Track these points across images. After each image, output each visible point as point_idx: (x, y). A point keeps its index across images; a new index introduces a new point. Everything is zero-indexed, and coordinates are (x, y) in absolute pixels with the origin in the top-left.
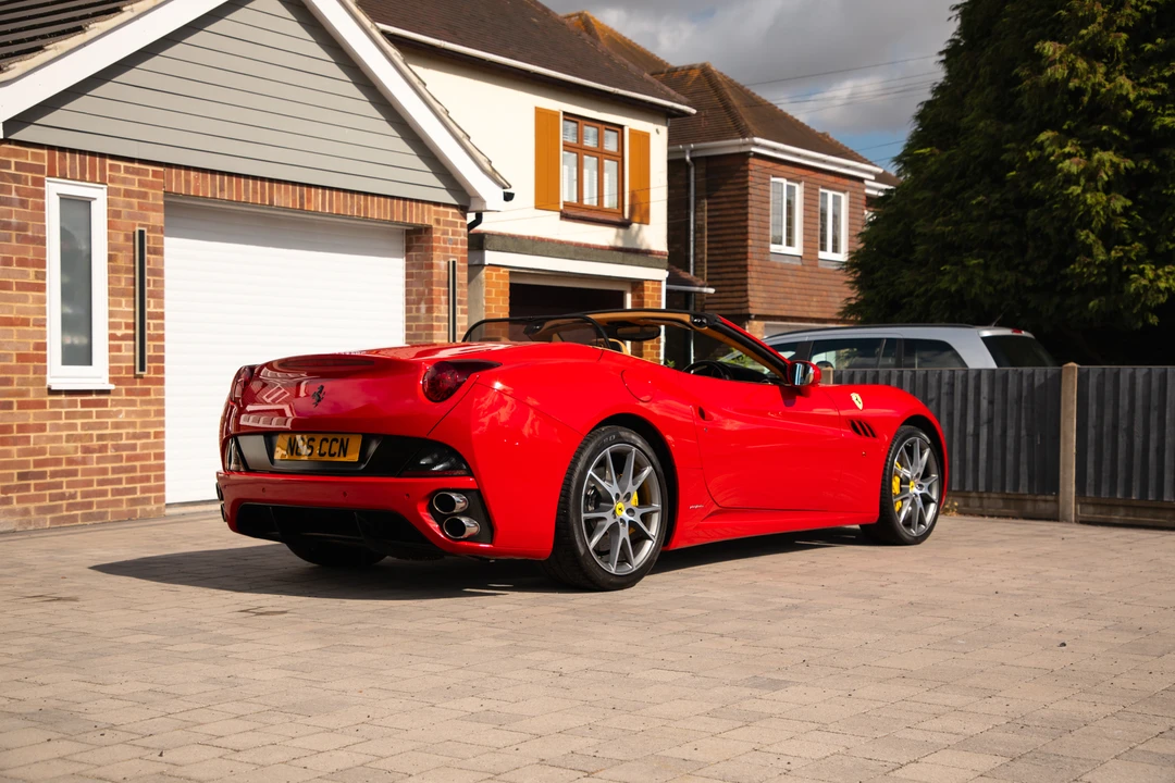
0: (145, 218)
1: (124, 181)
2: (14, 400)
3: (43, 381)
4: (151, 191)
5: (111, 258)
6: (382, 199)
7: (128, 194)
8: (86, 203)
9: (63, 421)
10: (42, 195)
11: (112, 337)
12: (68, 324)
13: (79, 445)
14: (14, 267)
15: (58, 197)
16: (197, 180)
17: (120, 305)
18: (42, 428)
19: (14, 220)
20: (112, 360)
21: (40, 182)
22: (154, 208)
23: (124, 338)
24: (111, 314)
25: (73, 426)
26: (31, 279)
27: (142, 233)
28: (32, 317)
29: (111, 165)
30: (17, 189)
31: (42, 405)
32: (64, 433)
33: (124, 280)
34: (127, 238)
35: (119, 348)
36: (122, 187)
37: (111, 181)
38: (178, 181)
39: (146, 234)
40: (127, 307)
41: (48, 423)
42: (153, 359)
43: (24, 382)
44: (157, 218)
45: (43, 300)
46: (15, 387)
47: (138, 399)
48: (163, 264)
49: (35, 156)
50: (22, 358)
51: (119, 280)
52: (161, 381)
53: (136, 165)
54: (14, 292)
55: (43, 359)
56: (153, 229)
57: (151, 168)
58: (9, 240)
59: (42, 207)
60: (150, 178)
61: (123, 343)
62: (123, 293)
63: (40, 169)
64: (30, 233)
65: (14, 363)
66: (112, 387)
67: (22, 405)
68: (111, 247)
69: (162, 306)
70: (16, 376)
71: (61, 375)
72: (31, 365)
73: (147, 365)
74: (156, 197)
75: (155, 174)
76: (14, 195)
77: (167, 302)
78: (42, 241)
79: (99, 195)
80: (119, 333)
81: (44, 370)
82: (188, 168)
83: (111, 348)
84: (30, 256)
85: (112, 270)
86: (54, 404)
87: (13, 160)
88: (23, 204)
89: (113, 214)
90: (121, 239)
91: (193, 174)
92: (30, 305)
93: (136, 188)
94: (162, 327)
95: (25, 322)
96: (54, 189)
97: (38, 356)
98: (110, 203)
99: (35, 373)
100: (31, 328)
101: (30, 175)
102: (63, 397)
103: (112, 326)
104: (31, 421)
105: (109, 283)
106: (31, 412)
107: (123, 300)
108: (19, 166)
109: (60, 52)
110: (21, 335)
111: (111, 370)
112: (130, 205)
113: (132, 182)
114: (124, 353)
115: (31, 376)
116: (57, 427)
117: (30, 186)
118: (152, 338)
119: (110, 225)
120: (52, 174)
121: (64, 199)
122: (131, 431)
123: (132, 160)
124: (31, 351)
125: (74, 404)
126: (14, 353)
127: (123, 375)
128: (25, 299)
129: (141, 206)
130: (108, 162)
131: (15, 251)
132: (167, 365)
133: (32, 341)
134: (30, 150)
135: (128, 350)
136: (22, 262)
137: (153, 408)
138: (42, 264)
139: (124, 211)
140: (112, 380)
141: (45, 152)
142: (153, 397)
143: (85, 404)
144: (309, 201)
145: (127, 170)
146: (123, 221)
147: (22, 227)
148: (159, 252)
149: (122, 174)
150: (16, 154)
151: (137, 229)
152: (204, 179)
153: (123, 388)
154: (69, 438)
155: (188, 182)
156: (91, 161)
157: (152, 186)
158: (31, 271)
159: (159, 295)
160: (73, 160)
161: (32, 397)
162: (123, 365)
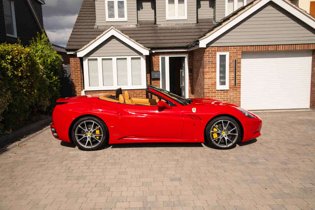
0: (237, 57)
1: (233, 50)
2: (210, 92)
3: (216, 88)
4: (238, 52)
5: (230, 65)
6: (301, 45)
7: (233, 53)
8: (225, 56)
9: (219, 95)
10: (216, 55)
11: (230, 80)
12: (221, 78)
13: (223, 99)
14: (210, 69)
15: (219, 56)
16: (249, 48)
17: (231, 74)
18: (215, 96)
19: (210, 60)
20: (229, 84)
21: (216, 53)
22: (239, 55)
23: (232, 80)
24: (229, 76)
25: (222, 96)
26: (214, 71)
27: (236, 60)
28: (214, 77)
29: (230, 48)
30: (211, 55)
31: (215, 92)
32: (220, 97)
33: (232, 69)
34: (233, 61)
35: (231, 82)
36: (232, 52)
37: (230, 51)
38: (245, 49)
39: (237, 60)
40: (233, 74)
41: (217, 96)
42: (237, 84)
43: (212, 89)
44: (240, 57)
45: (216, 74)
46: (210, 89)
47: (235, 91)
48: (241, 65)
49: (215, 48)
50: (212, 84)
51: (231, 69)
52: (240, 88)
53: (235, 47)
54: (210, 73)
55: (216, 84)
56: (239, 59)
57: (238, 47)
58: (210, 64)
59: (216, 58)
60: (238, 49)
61: (232, 81)
62: (232, 72)
63: (216, 51)
64: (213, 62)
65: (210, 85)
66: (229, 89)
67: (212, 93)
68: (230, 63)
69: (240, 73)
70: (211, 88)
71: (219, 87)
72: (213, 86)
73: (236, 85)
74: (240, 52)
75: (239, 48)
76: (211, 56)
77: (241, 72)
78: (216, 64)
79: (227, 54)
80: (231, 79)
81: (216, 86)
82: (247, 46)
83: (229, 82)
84: (213, 66)
85: (230, 67)
86: (218, 92)
87: (210, 50)
88: (212, 57)
89: (230, 57)
90: (232, 61)
91: (248, 47)
92: (213, 75)
93: (235, 51)
94: (240, 77)
95: (212, 78)
96: (218, 54)
97: (215, 84)
98: (230, 55)
99: (214, 87)
100: (213, 79)
101: (214, 52)
102: (219, 91)
103: (230, 78)
104: (213, 95)
105: (229, 70)
106: (213, 94)
107: (232, 73)
108: (212, 51)
109: (217, 30)
110: (211, 80)
111: (229, 86)
112: (234, 55)
113: (234, 50)
114: (232, 83)
115: (213, 87)
116: (218, 96)
117: (214, 54)
118: (238, 80)
119: (230, 59)
120: (218, 51)
121: (221, 56)
122: (233, 97)
123: (234, 46)
124: (213, 83)
125: (222, 92)
126: (210, 84)
127: (232, 87)
128: (212, 74)
129: (236, 55)
130: (229, 47)
131: (211, 66)
132: (241, 84)
133: (214, 81)
134: (214, 48)
135: (233, 82)
136: (212, 68)
137: (238, 93)
138: (216, 68)
139: (232, 56)
140: (230, 88)
141: (217, 48)
142: (238, 91)
143: (224, 92)
144: (278, 48)
145: (233, 48)
146: (232, 58)
147: (212, 62)
148: (240, 63)
149: (232, 49)
150: (211, 49)
151: (235, 59)
152: (251, 47)
153: (232, 89)
154: (221, 98)
155: (247, 49)
156: (225, 48)
157: (239, 50)
158: (214, 69)
159: (240, 71)
160: (222, 48)
161: (213, 91)
162: (232, 85)
